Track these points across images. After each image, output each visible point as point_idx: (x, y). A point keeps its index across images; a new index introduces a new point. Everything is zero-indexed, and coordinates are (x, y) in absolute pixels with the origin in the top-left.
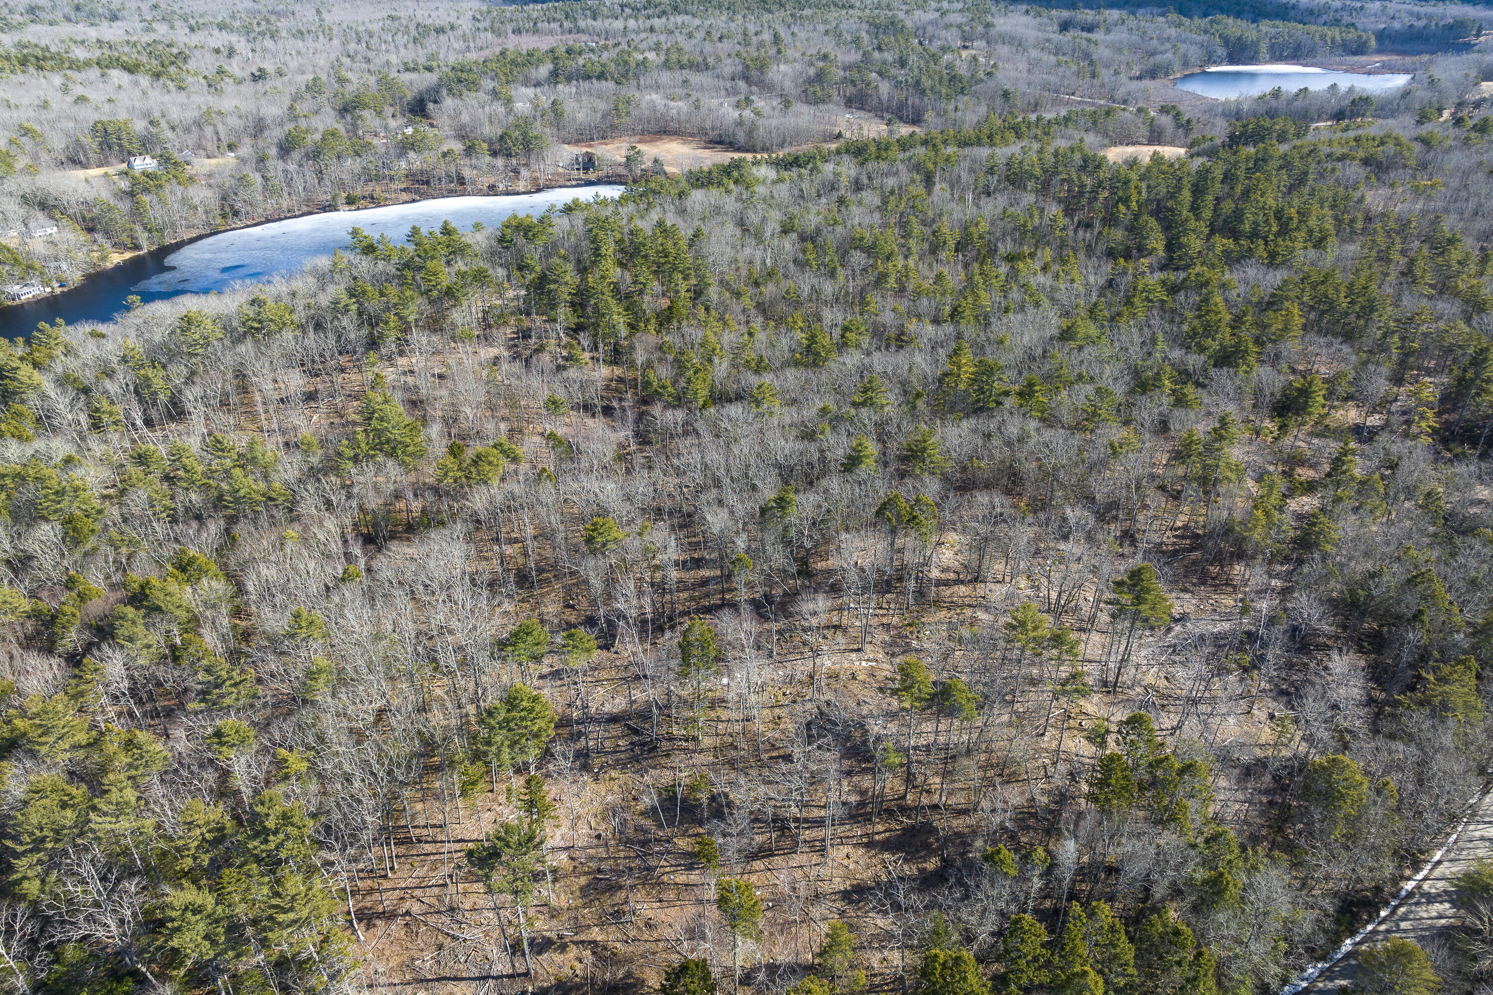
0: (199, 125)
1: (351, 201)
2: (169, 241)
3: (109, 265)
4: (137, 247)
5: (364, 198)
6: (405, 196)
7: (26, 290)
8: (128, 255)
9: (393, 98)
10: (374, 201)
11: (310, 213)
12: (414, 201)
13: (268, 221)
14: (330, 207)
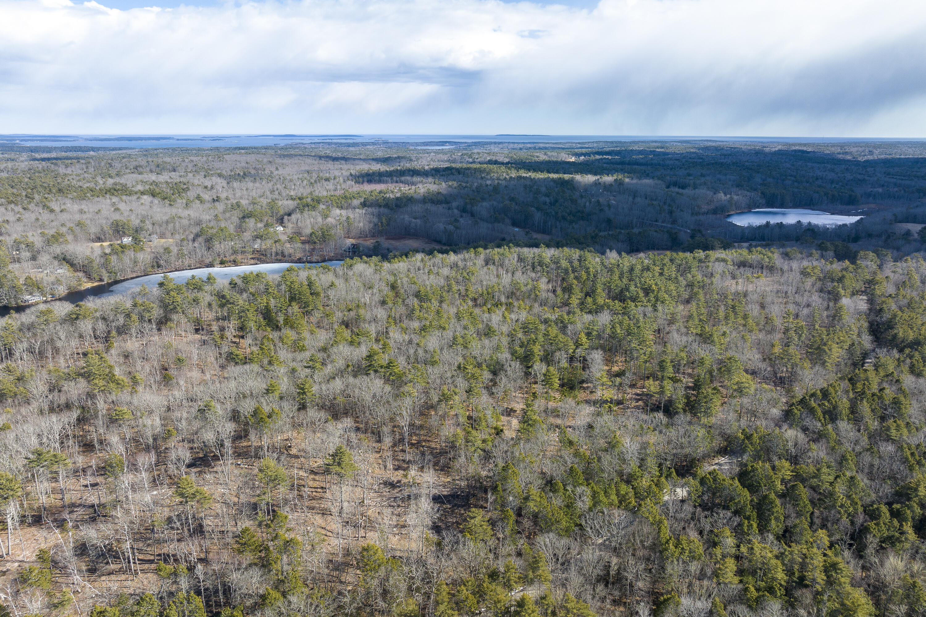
0: (167, 222)
1: (222, 263)
2: (119, 277)
3: (83, 288)
4: (101, 280)
5: (230, 261)
6: (252, 261)
7: (33, 298)
8: (96, 284)
9: (272, 213)
10: (235, 263)
11: (200, 268)
12: (256, 264)
13: (176, 270)
14: (211, 265)
